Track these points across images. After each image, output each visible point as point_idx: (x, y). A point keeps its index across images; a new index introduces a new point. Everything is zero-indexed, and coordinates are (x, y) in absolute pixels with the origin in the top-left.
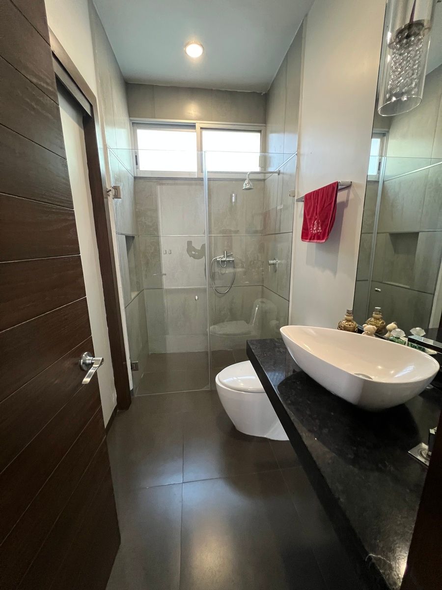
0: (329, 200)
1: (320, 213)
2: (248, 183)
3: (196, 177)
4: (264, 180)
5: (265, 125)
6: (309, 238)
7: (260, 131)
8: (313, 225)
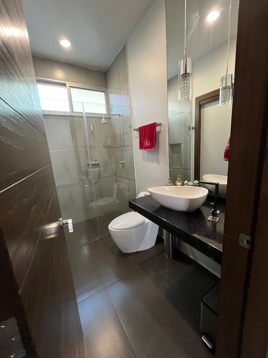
0: (152, 130)
1: (149, 137)
2: (105, 120)
3: (69, 115)
4: (110, 118)
5: (106, 89)
6: (144, 148)
7: (104, 92)
8: (146, 142)
